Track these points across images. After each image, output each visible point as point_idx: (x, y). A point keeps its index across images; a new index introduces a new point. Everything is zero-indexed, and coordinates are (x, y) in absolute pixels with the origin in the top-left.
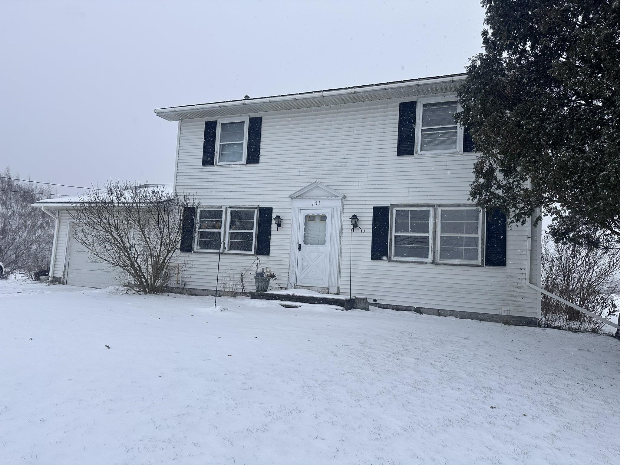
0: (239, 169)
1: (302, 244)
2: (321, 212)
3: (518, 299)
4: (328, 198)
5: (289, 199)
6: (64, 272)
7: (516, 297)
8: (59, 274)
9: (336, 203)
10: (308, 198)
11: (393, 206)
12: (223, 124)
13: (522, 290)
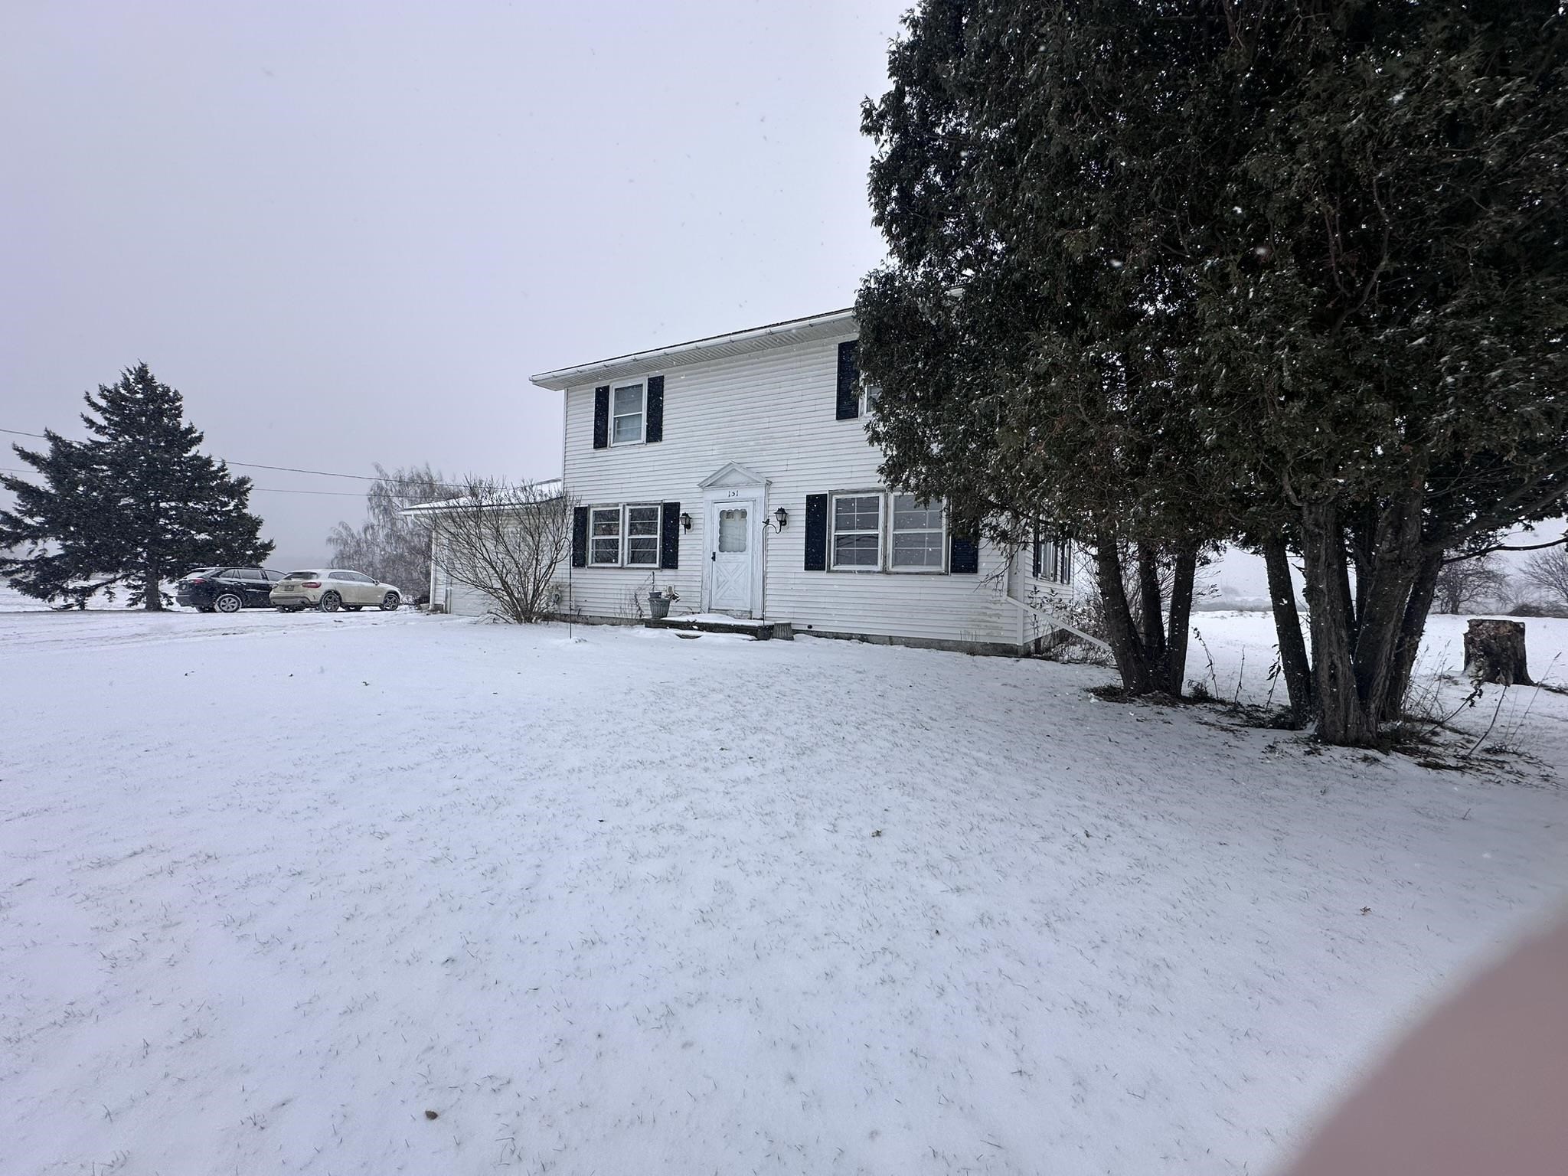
0: (636, 451)
1: (718, 552)
2: (739, 506)
3: (994, 619)
4: (748, 485)
5: (700, 490)
6: (446, 598)
7: (990, 616)
8: (440, 601)
9: (758, 493)
10: (722, 486)
11: (832, 493)
12: (616, 390)
13: (998, 606)
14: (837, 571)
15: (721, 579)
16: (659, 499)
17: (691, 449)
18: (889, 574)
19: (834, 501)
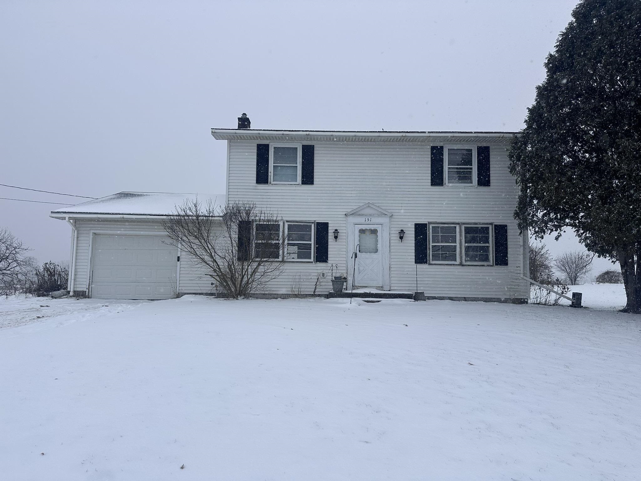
0: (294, 188)
1: (358, 252)
2: (372, 227)
4: (379, 216)
5: (344, 216)
6: (89, 285)
7: (515, 286)
8: (82, 287)
9: (384, 220)
11: (430, 223)
12: (275, 148)
13: (517, 281)
14: (435, 264)
15: (361, 268)
16: (312, 219)
17: (336, 192)
18: (463, 265)
19: (431, 227)
